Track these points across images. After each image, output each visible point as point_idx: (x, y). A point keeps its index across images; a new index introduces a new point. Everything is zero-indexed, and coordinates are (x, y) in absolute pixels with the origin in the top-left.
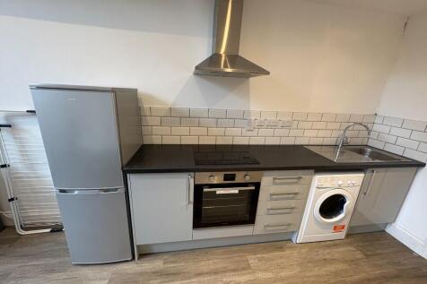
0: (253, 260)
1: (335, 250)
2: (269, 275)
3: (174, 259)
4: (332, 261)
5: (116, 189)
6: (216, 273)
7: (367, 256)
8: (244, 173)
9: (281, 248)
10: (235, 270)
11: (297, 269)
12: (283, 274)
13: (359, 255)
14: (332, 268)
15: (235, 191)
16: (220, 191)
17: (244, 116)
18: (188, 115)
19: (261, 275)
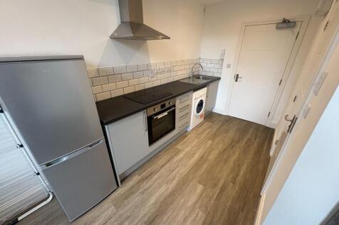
0: (179, 147)
1: (203, 126)
2: (189, 148)
3: (142, 171)
4: (205, 130)
5: (98, 142)
6: (169, 161)
7: (213, 123)
8: (168, 102)
9: (186, 136)
10: (175, 155)
11: (196, 140)
12: (193, 144)
13: (211, 124)
14: (206, 133)
15: (166, 113)
16: (160, 117)
17: (148, 68)
18: (113, 73)
19: (186, 150)
